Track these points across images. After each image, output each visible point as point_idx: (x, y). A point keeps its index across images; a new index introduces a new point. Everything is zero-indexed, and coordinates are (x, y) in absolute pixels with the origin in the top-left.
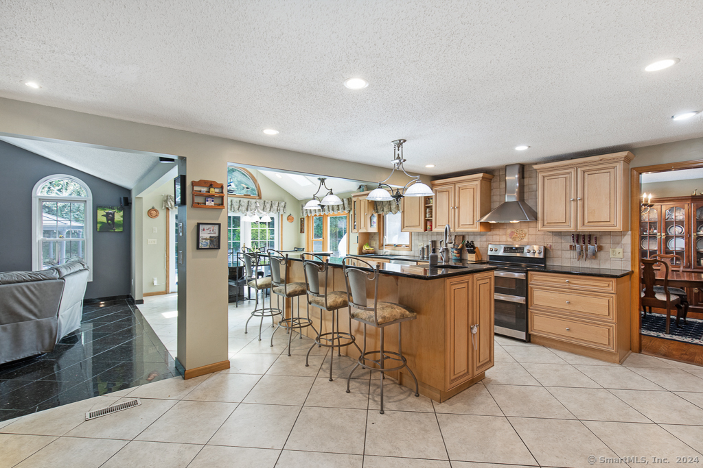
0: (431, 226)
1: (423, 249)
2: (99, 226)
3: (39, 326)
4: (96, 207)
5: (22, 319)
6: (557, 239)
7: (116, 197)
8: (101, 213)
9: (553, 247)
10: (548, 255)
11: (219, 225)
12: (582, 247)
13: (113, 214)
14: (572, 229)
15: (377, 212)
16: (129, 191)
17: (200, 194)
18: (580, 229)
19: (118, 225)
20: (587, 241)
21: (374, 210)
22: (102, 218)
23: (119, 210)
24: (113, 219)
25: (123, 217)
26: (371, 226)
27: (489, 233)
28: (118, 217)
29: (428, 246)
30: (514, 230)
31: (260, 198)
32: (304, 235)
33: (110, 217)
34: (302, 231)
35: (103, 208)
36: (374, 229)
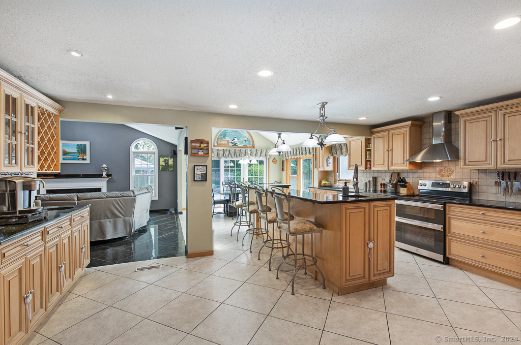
0: (370, 165)
1: (366, 183)
2: (161, 167)
3: (125, 221)
4: (160, 156)
5: (117, 217)
6: (483, 175)
7: (169, 151)
8: (162, 160)
9: (479, 183)
10: (472, 190)
11: (206, 166)
12: (507, 183)
13: (168, 160)
14: (492, 166)
15: (332, 155)
16: (176, 146)
17: (195, 148)
18: (501, 166)
19: (171, 167)
20: (512, 178)
21: (330, 153)
22: (163, 163)
23: (171, 158)
24: (168, 163)
25: (173, 162)
26: (327, 165)
27: (421, 171)
28: (171, 162)
29: (369, 181)
30: (442, 168)
31: (254, 148)
32: (284, 173)
33: (166, 162)
34: (283, 170)
35: (163, 156)
36: (330, 168)
